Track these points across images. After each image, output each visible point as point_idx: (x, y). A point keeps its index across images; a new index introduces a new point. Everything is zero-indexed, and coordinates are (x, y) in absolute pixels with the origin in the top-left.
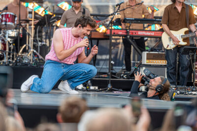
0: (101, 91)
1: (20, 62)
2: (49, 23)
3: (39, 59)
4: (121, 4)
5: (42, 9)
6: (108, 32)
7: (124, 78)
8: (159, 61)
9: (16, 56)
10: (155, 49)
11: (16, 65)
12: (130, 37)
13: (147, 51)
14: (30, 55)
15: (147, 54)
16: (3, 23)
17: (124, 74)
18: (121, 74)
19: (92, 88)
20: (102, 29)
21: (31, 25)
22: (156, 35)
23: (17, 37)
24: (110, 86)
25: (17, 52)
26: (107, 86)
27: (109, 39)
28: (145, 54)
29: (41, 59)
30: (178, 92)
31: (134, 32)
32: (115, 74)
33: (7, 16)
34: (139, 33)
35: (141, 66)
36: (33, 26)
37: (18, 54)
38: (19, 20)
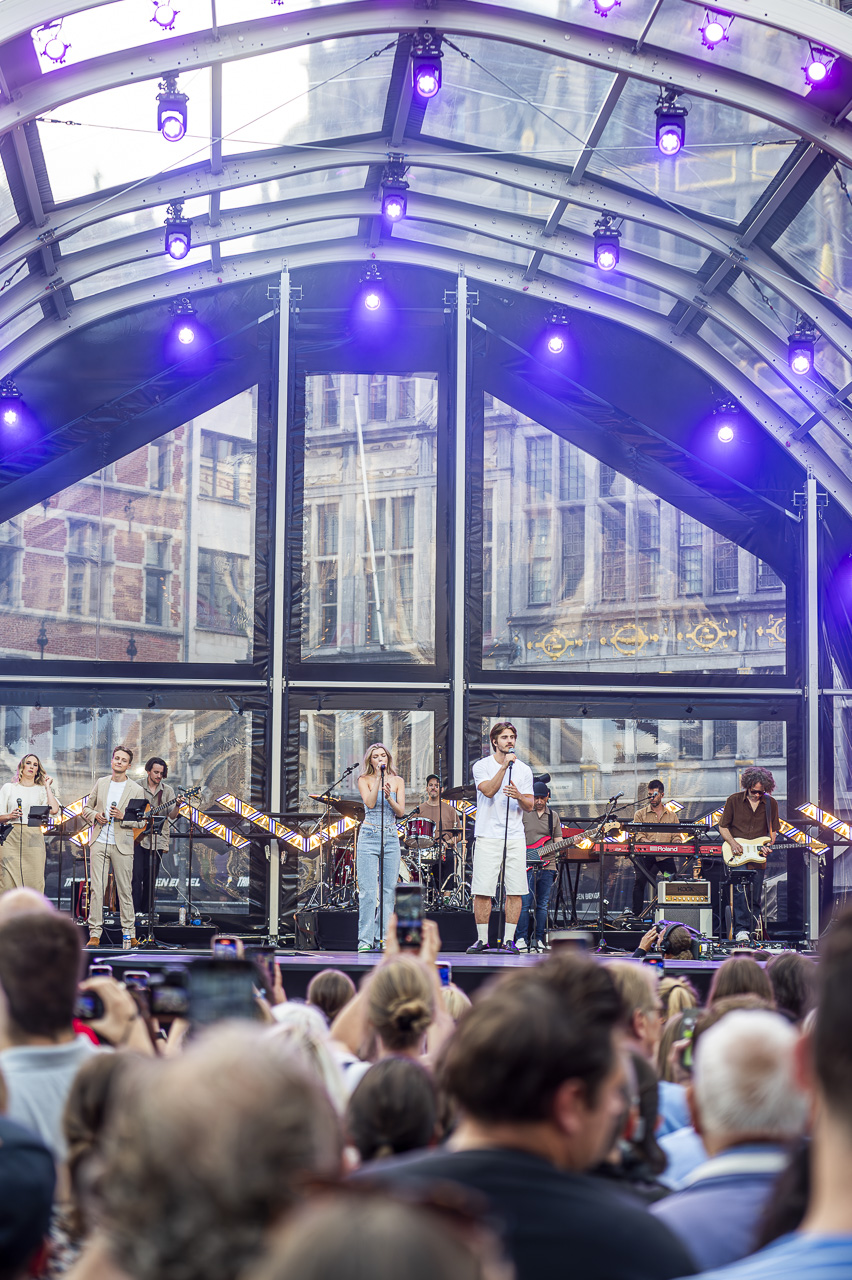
1: (442, 904)
4: (618, 797)
6: (597, 849)
7: (627, 929)
8: (688, 897)
9: (436, 895)
11: (437, 910)
12: (636, 855)
13: (667, 879)
14: (461, 892)
15: (667, 884)
16: (413, 837)
17: (628, 922)
18: (621, 922)
20: (586, 844)
21: (460, 839)
22: (683, 851)
23: (438, 860)
24: (602, 944)
25: (438, 888)
27: (598, 861)
28: (662, 886)
30: (724, 951)
31: (642, 847)
32: (610, 922)
33: (418, 823)
34: (653, 849)
35: (656, 906)
36: (464, 841)
37: (439, 890)
38: (441, 830)
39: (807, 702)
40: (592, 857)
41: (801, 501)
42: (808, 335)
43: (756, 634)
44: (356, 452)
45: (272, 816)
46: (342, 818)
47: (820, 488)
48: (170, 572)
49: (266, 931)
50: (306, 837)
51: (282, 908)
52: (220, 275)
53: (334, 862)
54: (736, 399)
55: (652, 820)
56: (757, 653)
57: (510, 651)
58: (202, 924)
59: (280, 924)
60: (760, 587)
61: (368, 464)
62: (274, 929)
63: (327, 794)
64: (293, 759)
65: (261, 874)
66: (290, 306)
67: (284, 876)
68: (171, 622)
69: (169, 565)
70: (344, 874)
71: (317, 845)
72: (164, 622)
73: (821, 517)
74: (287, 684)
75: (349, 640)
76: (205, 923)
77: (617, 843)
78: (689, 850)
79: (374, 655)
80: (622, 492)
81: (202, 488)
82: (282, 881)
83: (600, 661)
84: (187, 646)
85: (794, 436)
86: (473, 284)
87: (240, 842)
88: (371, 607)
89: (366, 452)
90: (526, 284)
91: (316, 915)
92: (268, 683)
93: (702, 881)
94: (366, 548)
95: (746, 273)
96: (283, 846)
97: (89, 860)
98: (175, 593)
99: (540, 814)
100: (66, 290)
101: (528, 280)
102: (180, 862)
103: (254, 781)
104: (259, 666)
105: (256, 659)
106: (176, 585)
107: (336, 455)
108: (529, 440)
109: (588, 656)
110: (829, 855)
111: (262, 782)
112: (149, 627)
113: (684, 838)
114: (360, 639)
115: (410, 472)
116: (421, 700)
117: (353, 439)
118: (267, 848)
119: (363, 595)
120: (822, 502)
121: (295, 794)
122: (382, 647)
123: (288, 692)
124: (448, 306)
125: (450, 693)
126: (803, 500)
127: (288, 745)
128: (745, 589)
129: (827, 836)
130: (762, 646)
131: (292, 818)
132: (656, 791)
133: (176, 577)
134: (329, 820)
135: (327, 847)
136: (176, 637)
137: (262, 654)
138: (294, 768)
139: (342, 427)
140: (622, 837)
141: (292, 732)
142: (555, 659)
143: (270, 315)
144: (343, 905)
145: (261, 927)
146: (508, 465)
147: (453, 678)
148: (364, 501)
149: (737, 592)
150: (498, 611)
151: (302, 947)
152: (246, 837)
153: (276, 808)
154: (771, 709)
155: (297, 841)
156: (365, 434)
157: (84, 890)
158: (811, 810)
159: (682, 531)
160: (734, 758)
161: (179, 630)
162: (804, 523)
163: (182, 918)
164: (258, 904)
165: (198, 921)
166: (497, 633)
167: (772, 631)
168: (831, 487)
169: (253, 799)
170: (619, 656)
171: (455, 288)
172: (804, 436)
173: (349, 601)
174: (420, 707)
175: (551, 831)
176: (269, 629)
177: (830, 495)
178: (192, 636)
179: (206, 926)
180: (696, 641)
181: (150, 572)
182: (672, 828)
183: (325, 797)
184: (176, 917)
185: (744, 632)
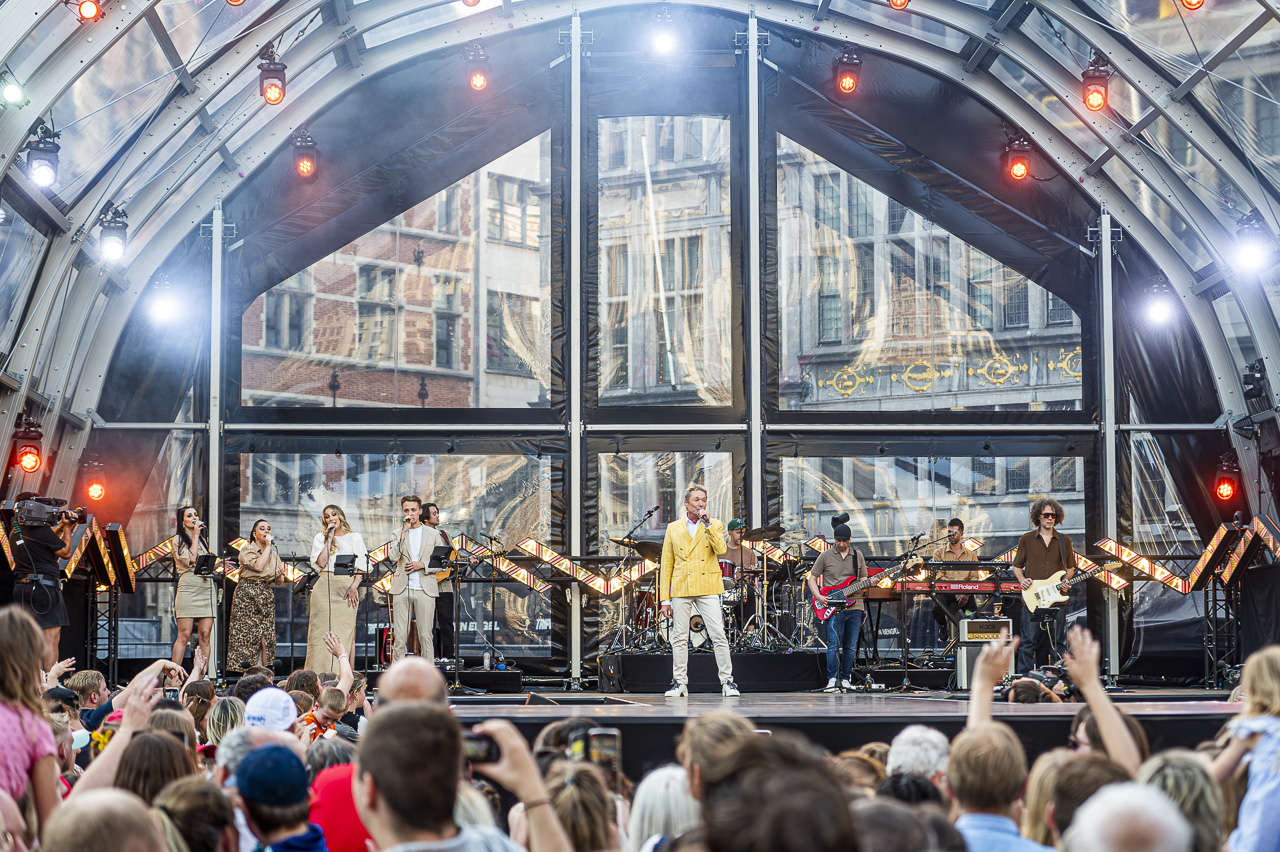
0: (892, 691)
1: (745, 645)
2: (793, 575)
3: (779, 640)
5: (779, 553)
6: (898, 588)
7: (929, 667)
10: (983, 615)
11: (740, 651)
12: (936, 594)
13: (969, 617)
14: (763, 633)
15: (968, 622)
17: (930, 660)
18: (923, 660)
19: (875, 686)
20: (886, 583)
21: (761, 580)
22: (982, 589)
23: (739, 602)
24: (906, 682)
25: (740, 629)
26: (901, 683)
27: (898, 599)
28: (964, 624)
29: (783, 639)
31: (942, 585)
32: (911, 660)
34: (953, 587)
35: (959, 644)
36: (766, 582)
37: (741, 631)
38: (742, 572)
39: (1104, 438)
40: (893, 596)
41: (1095, 237)
42: (1102, 71)
43: (1047, 368)
44: (644, 193)
45: (573, 559)
46: (642, 560)
47: (1114, 223)
48: (459, 316)
49: (568, 674)
50: (607, 580)
51: (584, 651)
52: (512, 21)
53: (636, 605)
54: (1029, 135)
55: (950, 558)
56: (1049, 387)
57: (802, 390)
58: (506, 669)
59: (582, 667)
60: (1051, 322)
61: (656, 206)
62: (576, 672)
63: (628, 537)
64: (591, 503)
65: (562, 616)
66: (582, 50)
67: (586, 619)
68: (462, 365)
69: (458, 308)
70: (646, 617)
71: (618, 588)
72: (455, 365)
73: (1115, 252)
74: (585, 428)
75: (642, 380)
76: (509, 668)
77: (918, 582)
78: (990, 587)
79: (665, 395)
80: (912, 229)
81: (489, 231)
82: (583, 623)
83: (891, 398)
84: (477, 389)
85: (1087, 172)
86: (763, 24)
87: (541, 586)
88: (662, 346)
89: (654, 192)
90: (816, 24)
91: (620, 658)
92: (566, 427)
93: (1004, 619)
94: (656, 289)
95: (1038, 9)
96: (584, 589)
97: (392, 607)
98: (465, 335)
99: (844, 555)
100: (359, 38)
101: (819, 20)
102: (477, 605)
103: (554, 525)
104: (556, 411)
105: (553, 404)
106: (466, 327)
107: (624, 196)
108: (818, 178)
109: (879, 394)
110: (1128, 590)
111: (561, 525)
112: (440, 370)
113: (983, 575)
114: (652, 380)
115: (698, 211)
116: (718, 442)
117: (642, 180)
118: (568, 591)
119: (654, 336)
120: (1116, 237)
121: (595, 538)
122: (674, 387)
123: (586, 435)
124: (739, 48)
125: (747, 434)
126: (1097, 235)
127: (587, 488)
128: (1035, 323)
129: (1126, 571)
130: (1054, 380)
131: (592, 561)
132: (955, 529)
133: (466, 320)
134: (630, 562)
135: (628, 589)
136: (468, 379)
137: (560, 398)
138: (593, 511)
139: (629, 169)
140: (922, 575)
141: (590, 475)
142: (846, 396)
143: (561, 59)
144: (646, 648)
145: (563, 670)
146: (797, 203)
147: (750, 419)
148: (653, 242)
149: (1027, 327)
150: (789, 350)
151: (606, 690)
152: (548, 581)
153: (576, 551)
154: (1067, 445)
155: (598, 584)
156: (654, 174)
157: (388, 636)
158: (1110, 546)
159: (971, 267)
160: (1027, 492)
161: (470, 373)
162: (1099, 258)
163: (487, 662)
164: (559, 646)
165: (502, 666)
166: (789, 372)
167: (1063, 365)
168: (1125, 221)
169: (553, 543)
170: (911, 392)
171: (746, 30)
172: (1097, 171)
173: (640, 342)
174: (718, 448)
175: (856, 572)
176: (566, 372)
177: (1123, 229)
178: (483, 378)
179: (510, 670)
180: (987, 376)
181: (441, 316)
182: (972, 566)
183: (626, 540)
184: (480, 662)
185: (1036, 367)
